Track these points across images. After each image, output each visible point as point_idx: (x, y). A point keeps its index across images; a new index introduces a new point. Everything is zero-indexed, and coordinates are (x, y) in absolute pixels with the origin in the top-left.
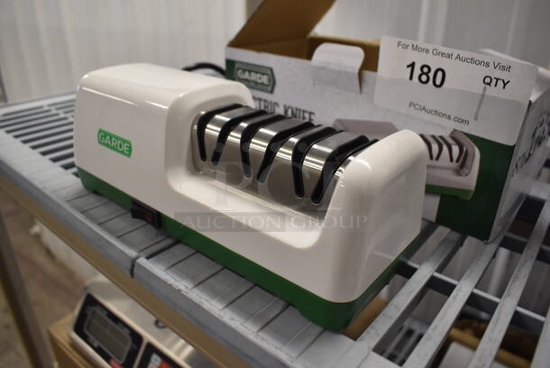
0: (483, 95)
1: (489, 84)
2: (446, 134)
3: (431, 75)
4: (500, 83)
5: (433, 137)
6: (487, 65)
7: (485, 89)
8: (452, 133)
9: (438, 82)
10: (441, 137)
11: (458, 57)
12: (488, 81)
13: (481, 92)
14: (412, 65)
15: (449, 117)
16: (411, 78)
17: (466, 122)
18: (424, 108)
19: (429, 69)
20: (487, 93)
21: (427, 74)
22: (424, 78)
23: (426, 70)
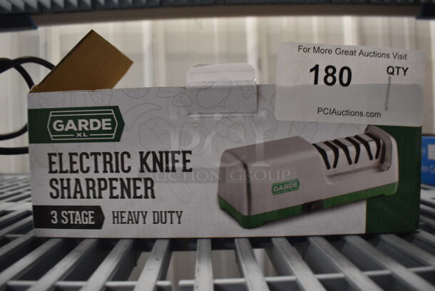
0: (389, 85)
1: (392, 73)
2: (361, 132)
3: (337, 75)
4: (401, 71)
5: (348, 139)
6: (388, 56)
7: (390, 78)
8: (367, 129)
9: (345, 81)
10: (357, 137)
11: (361, 53)
12: (391, 71)
13: (387, 82)
14: (316, 69)
15: (361, 114)
16: (316, 82)
17: (378, 114)
18: (334, 111)
19: (334, 70)
20: (392, 82)
21: (332, 75)
22: (330, 79)
23: (330, 71)
